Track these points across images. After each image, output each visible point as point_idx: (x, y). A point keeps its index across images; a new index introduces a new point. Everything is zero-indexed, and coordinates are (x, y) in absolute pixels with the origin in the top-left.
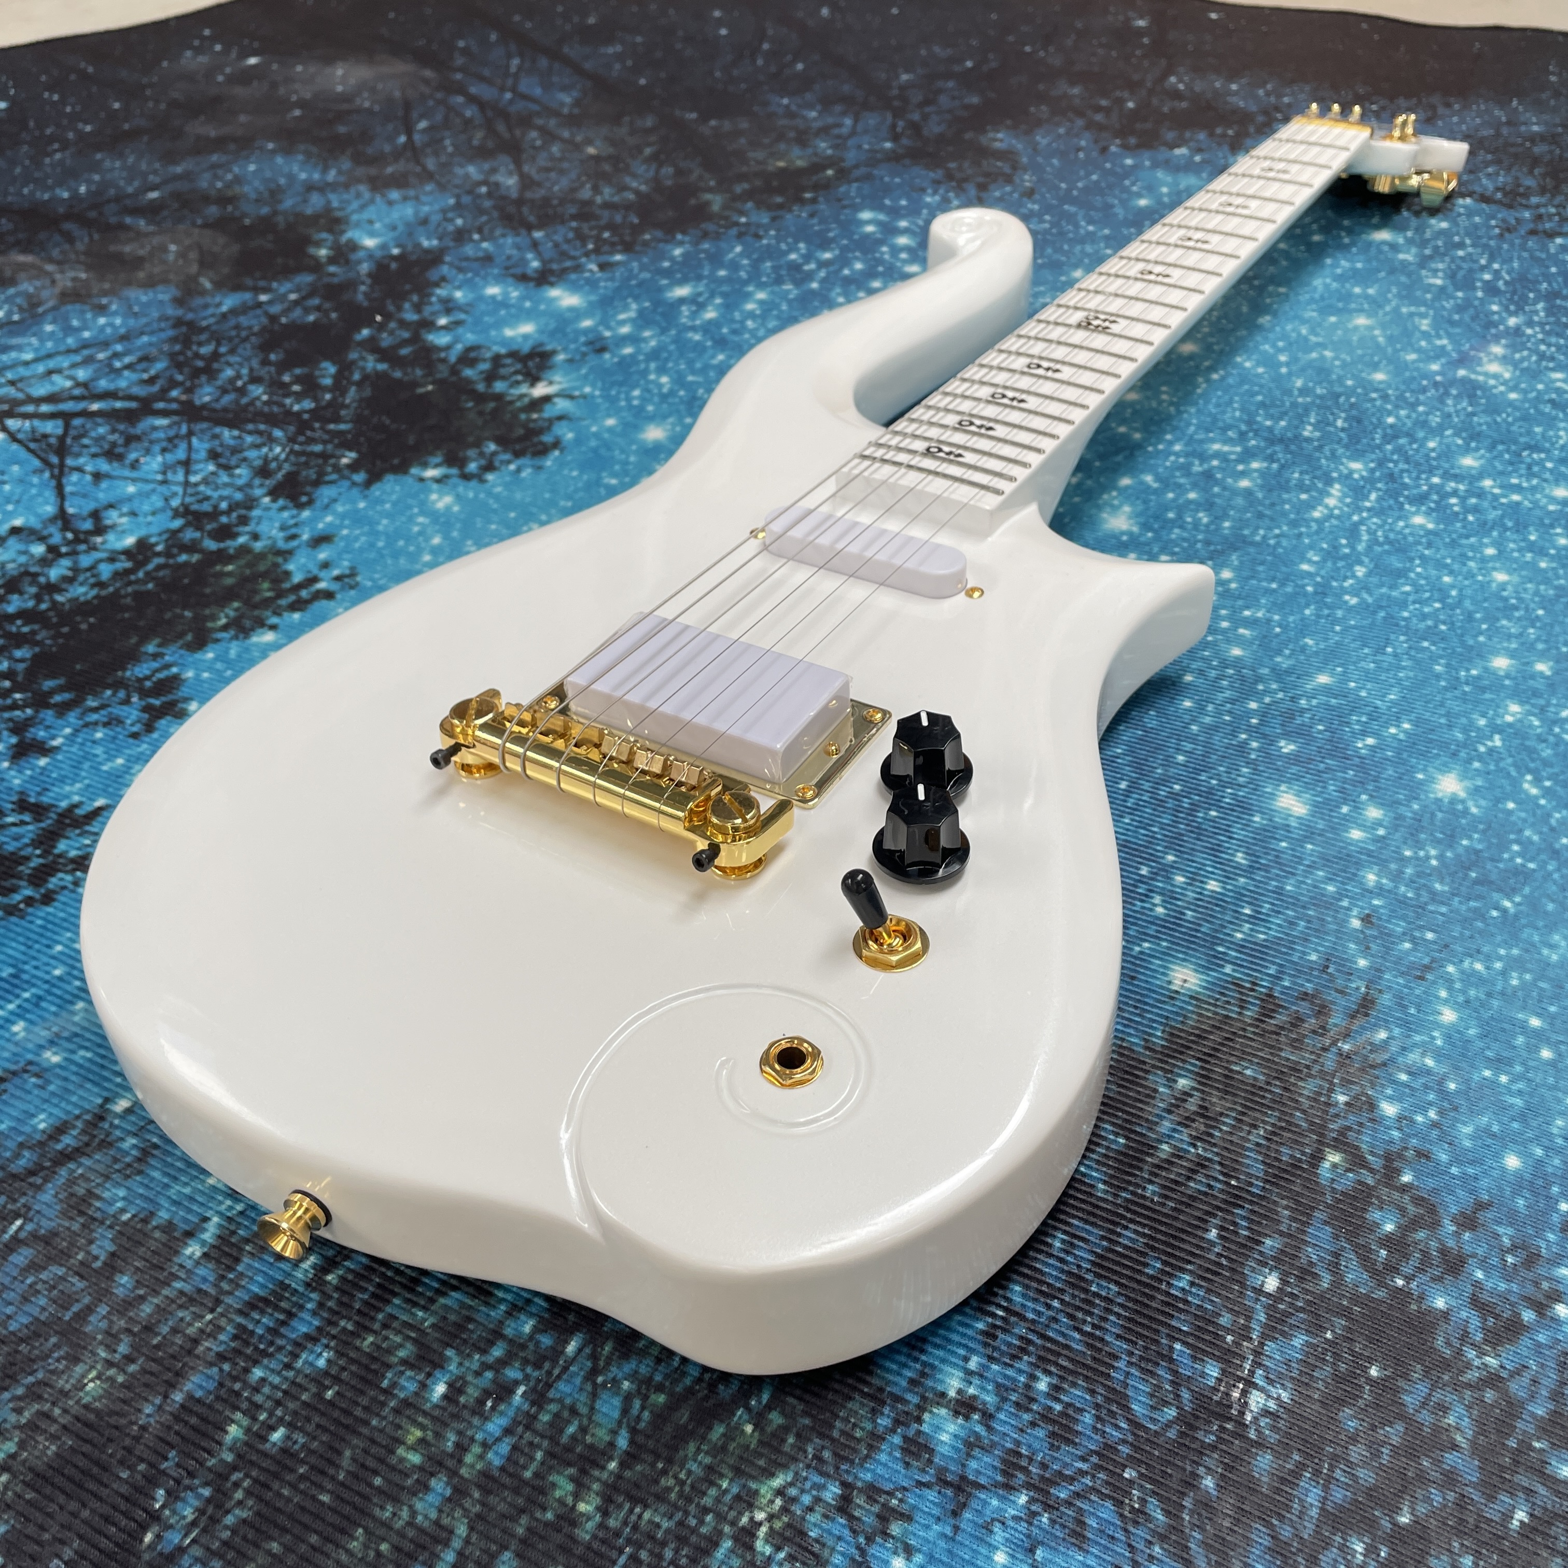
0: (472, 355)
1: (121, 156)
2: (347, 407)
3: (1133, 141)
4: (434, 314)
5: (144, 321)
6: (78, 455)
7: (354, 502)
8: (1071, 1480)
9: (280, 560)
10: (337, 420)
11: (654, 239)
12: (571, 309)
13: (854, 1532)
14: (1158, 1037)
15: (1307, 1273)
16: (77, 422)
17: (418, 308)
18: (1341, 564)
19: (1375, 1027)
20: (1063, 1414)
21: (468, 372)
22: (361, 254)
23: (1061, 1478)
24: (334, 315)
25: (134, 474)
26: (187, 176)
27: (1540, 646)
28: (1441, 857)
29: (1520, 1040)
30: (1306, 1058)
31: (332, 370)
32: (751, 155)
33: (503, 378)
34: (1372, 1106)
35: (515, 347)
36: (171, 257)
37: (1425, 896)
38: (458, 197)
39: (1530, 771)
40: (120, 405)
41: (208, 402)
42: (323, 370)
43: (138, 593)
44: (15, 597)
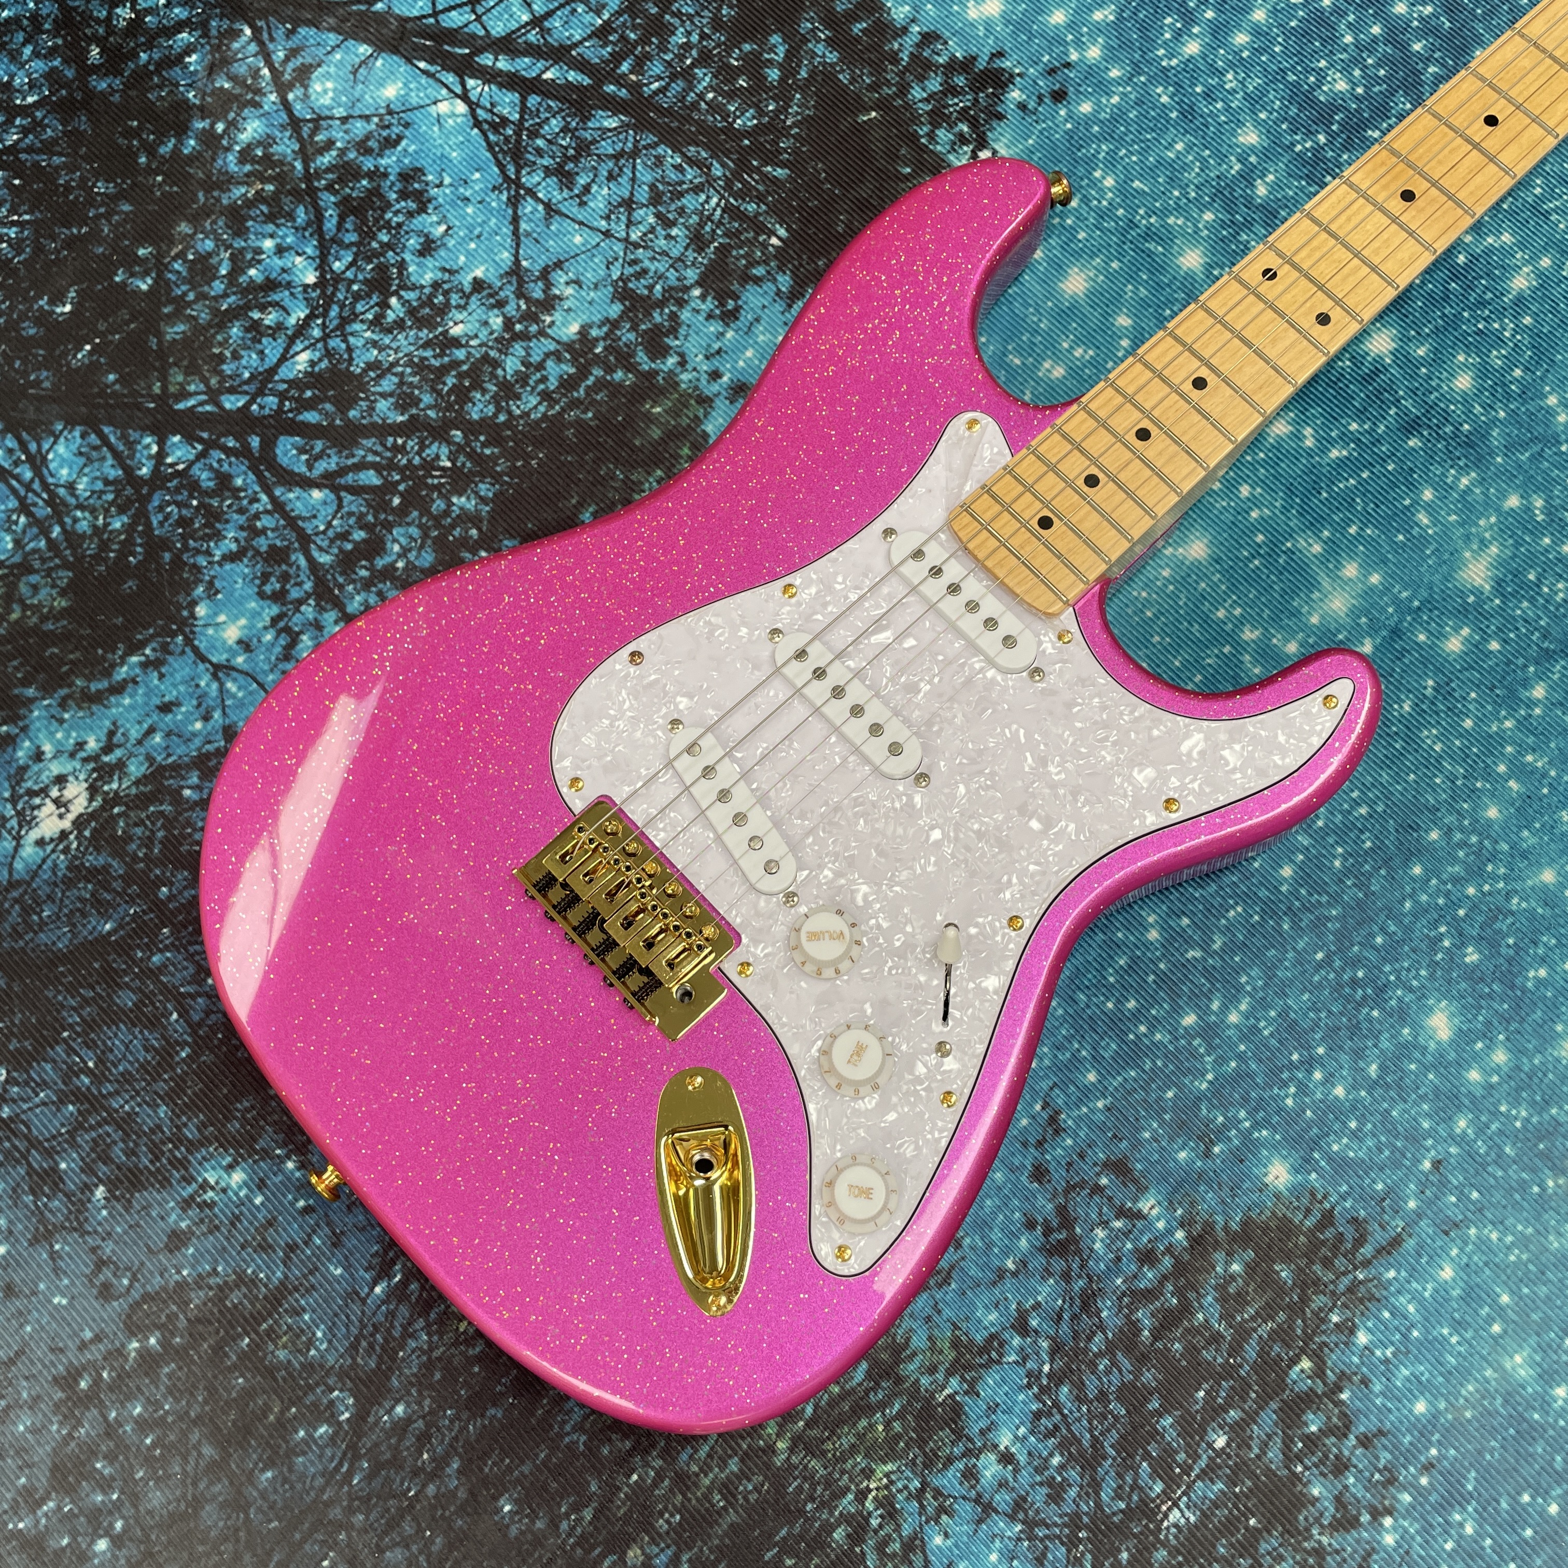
0: (927, 53)
6: (532, 167)
9: (701, 411)
10: (776, 156)
13: (920, 1513)
14: (1236, 1222)
15: (1245, 1443)
16: (532, 101)
19: (1390, 1266)
20: (1060, 1484)
21: (916, 93)
23: (1044, 1523)
25: (581, 214)
30: (1329, 1277)
31: (781, 51)
33: (949, 121)
34: (1352, 1331)
35: (973, 48)
40: (573, 76)
41: (656, 93)
42: (772, 50)
43: (579, 423)
44: (478, 396)
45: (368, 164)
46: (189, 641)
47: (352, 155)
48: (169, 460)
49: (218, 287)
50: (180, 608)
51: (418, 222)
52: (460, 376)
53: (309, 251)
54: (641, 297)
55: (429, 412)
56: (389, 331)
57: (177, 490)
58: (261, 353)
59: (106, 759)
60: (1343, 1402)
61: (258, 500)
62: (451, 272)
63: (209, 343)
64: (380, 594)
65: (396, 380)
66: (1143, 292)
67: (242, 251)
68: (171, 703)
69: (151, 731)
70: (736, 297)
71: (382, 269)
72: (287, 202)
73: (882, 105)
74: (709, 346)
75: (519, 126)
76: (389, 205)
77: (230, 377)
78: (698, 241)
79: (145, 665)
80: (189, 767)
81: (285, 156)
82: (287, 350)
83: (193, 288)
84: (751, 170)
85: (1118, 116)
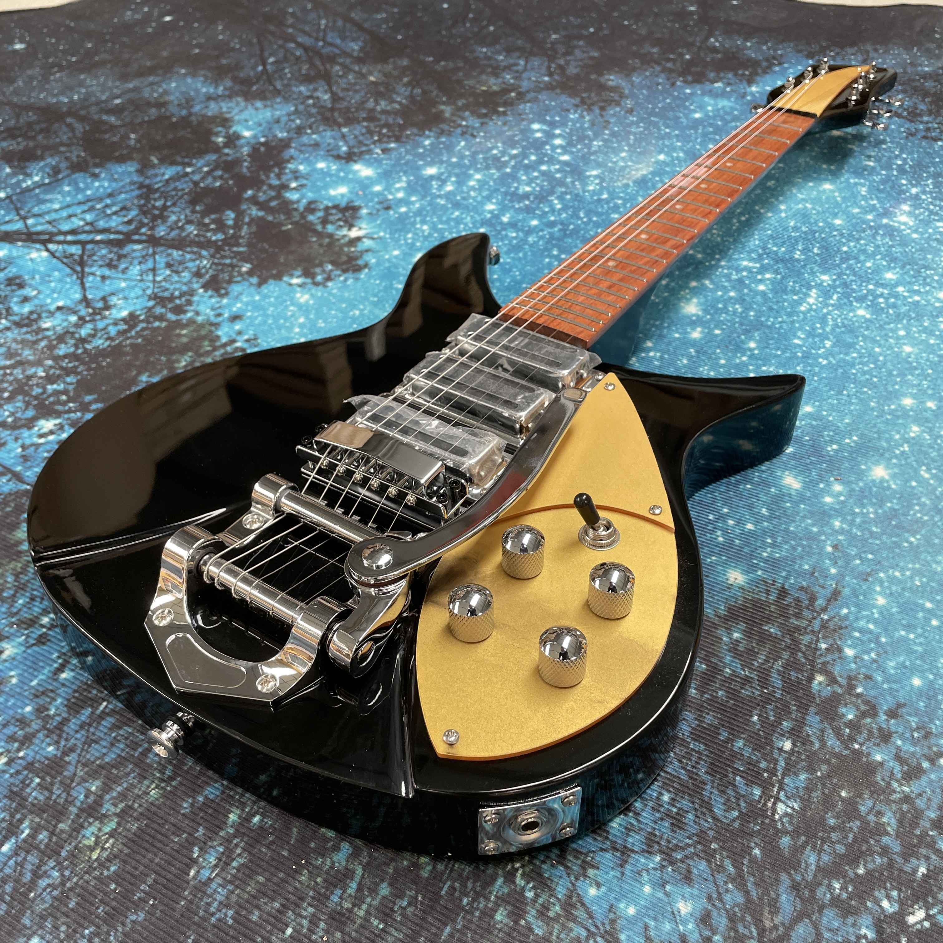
0: (313, 206)
1: (96, 77)
2: (243, 237)
3: (690, 78)
4: (288, 180)
5: (121, 184)
6: (92, 266)
7: (252, 296)
8: (683, 849)
9: (213, 328)
10: (238, 245)
11: (412, 134)
12: (368, 178)
13: (569, 875)
14: (722, 609)
15: (806, 741)
16: (89, 247)
17: (279, 176)
18: (817, 339)
19: (841, 607)
20: (677, 813)
21: (311, 218)
22: (243, 141)
23: (677, 847)
24: (231, 182)
25: (124, 276)
26: (136, 90)
27: (930, 392)
28: (876, 513)
29: (921, 615)
30: (804, 623)
31: (233, 215)
32: (466, 82)
33: (332, 223)
34: (840, 650)
35: (337, 202)
36: (132, 143)
37: (867, 535)
38: (296, 106)
39: (924, 464)
40: (113, 237)
41: (164, 235)
42: (227, 216)
44: (63, 346)
51: (19, 293)
52: (50, 341)
55: (30, 357)
60: (861, 694)
70: (225, 289)
73: (294, 223)
74: (212, 306)
75: (82, 254)
78: (198, 275)
84: (224, 251)
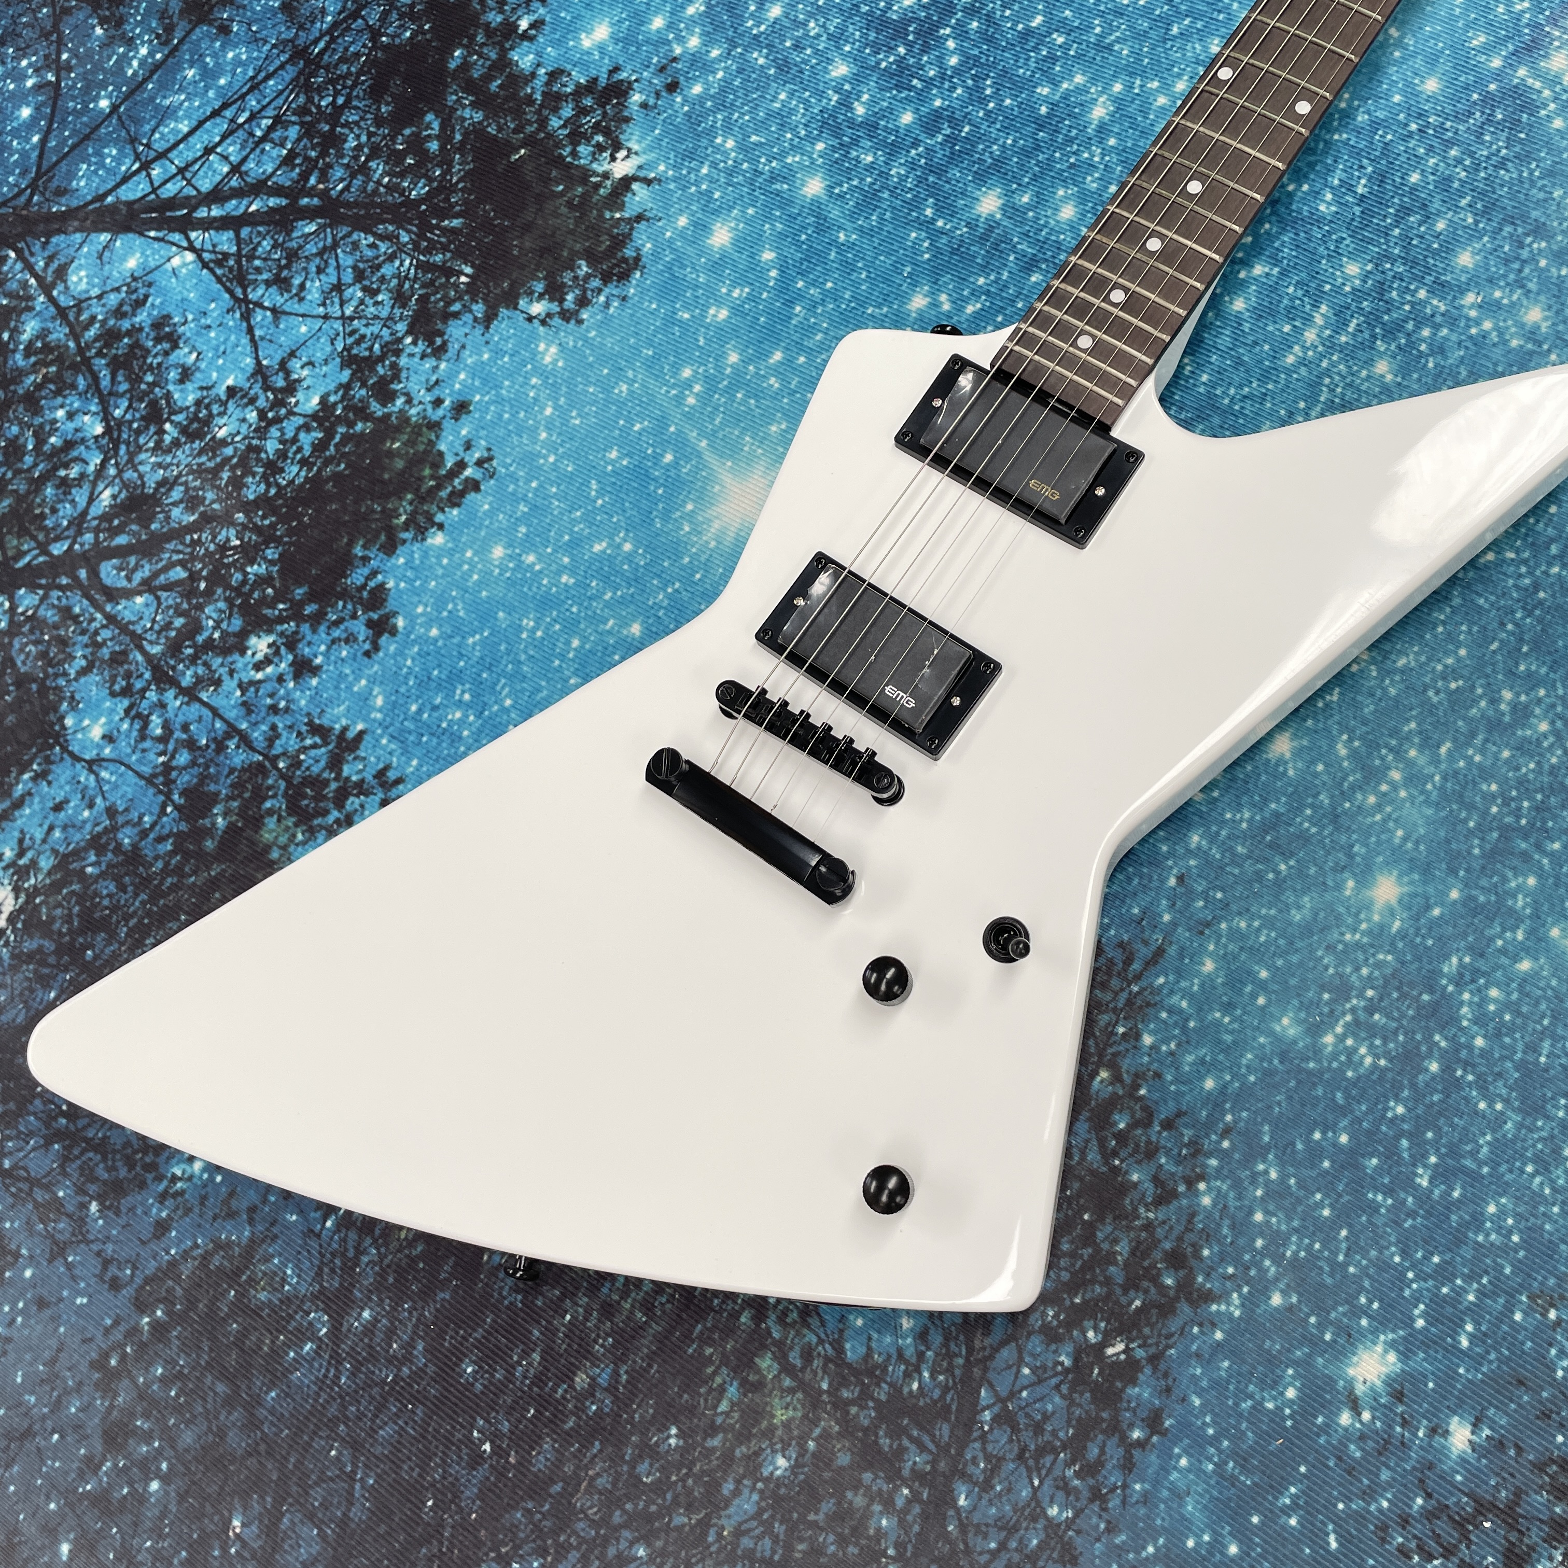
0: (556, 87)
4: (515, 9)
7: (479, 350)
9: (433, 435)
10: (449, 211)
16: (244, 232)
19: (1159, 974)
21: (554, 124)
24: (427, 26)
25: (302, 308)
30: (1109, 996)
31: (436, 125)
33: (586, 137)
34: (1138, 1036)
35: (593, 71)
39: (1348, 730)
40: (273, 202)
41: (342, 191)
42: (428, 127)
43: (336, 476)
44: (250, 479)
45: (126, 325)
46: (64, 749)
47: (112, 322)
48: (20, 610)
49: (28, 460)
50: (52, 724)
51: (174, 358)
52: (233, 469)
53: (93, 408)
54: (365, 359)
55: (216, 506)
56: (169, 451)
57: (32, 631)
58: (73, 502)
59: (21, 862)
60: (1141, 1098)
61: (94, 620)
62: (208, 388)
63: (31, 508)
64: (206, 664)
65: (182, 488)
66: (779, 226)
67: (41, 426)
68: (61, 803)
69: (51, 828)
70: (441, 334)
71: (153, 404)
72: (68, 376)
73: (529, 142)
74: (427, 380)
75: (239, 254)
76: (148, 351)
77: (53, 529)
78: (400, 298)
79: (34, 779)
80: (86, 849)
81: (59, 340)
82: (92, 493)
83: (9, 468)
84: (431, 229)
85: (726, 87)
